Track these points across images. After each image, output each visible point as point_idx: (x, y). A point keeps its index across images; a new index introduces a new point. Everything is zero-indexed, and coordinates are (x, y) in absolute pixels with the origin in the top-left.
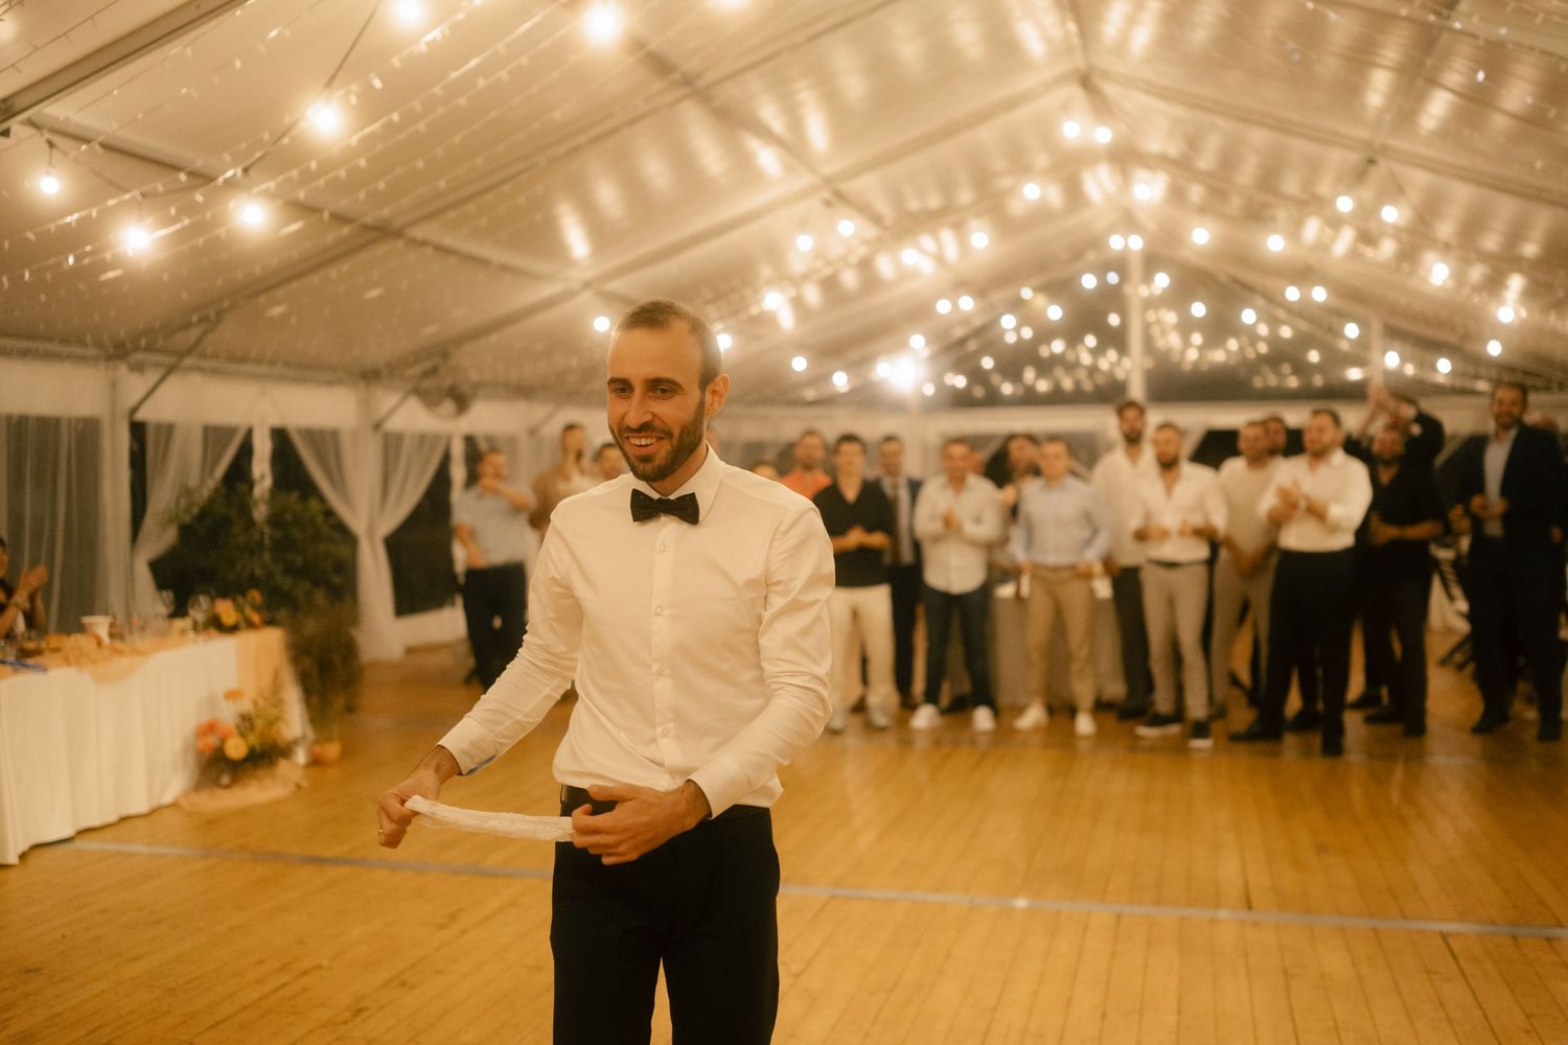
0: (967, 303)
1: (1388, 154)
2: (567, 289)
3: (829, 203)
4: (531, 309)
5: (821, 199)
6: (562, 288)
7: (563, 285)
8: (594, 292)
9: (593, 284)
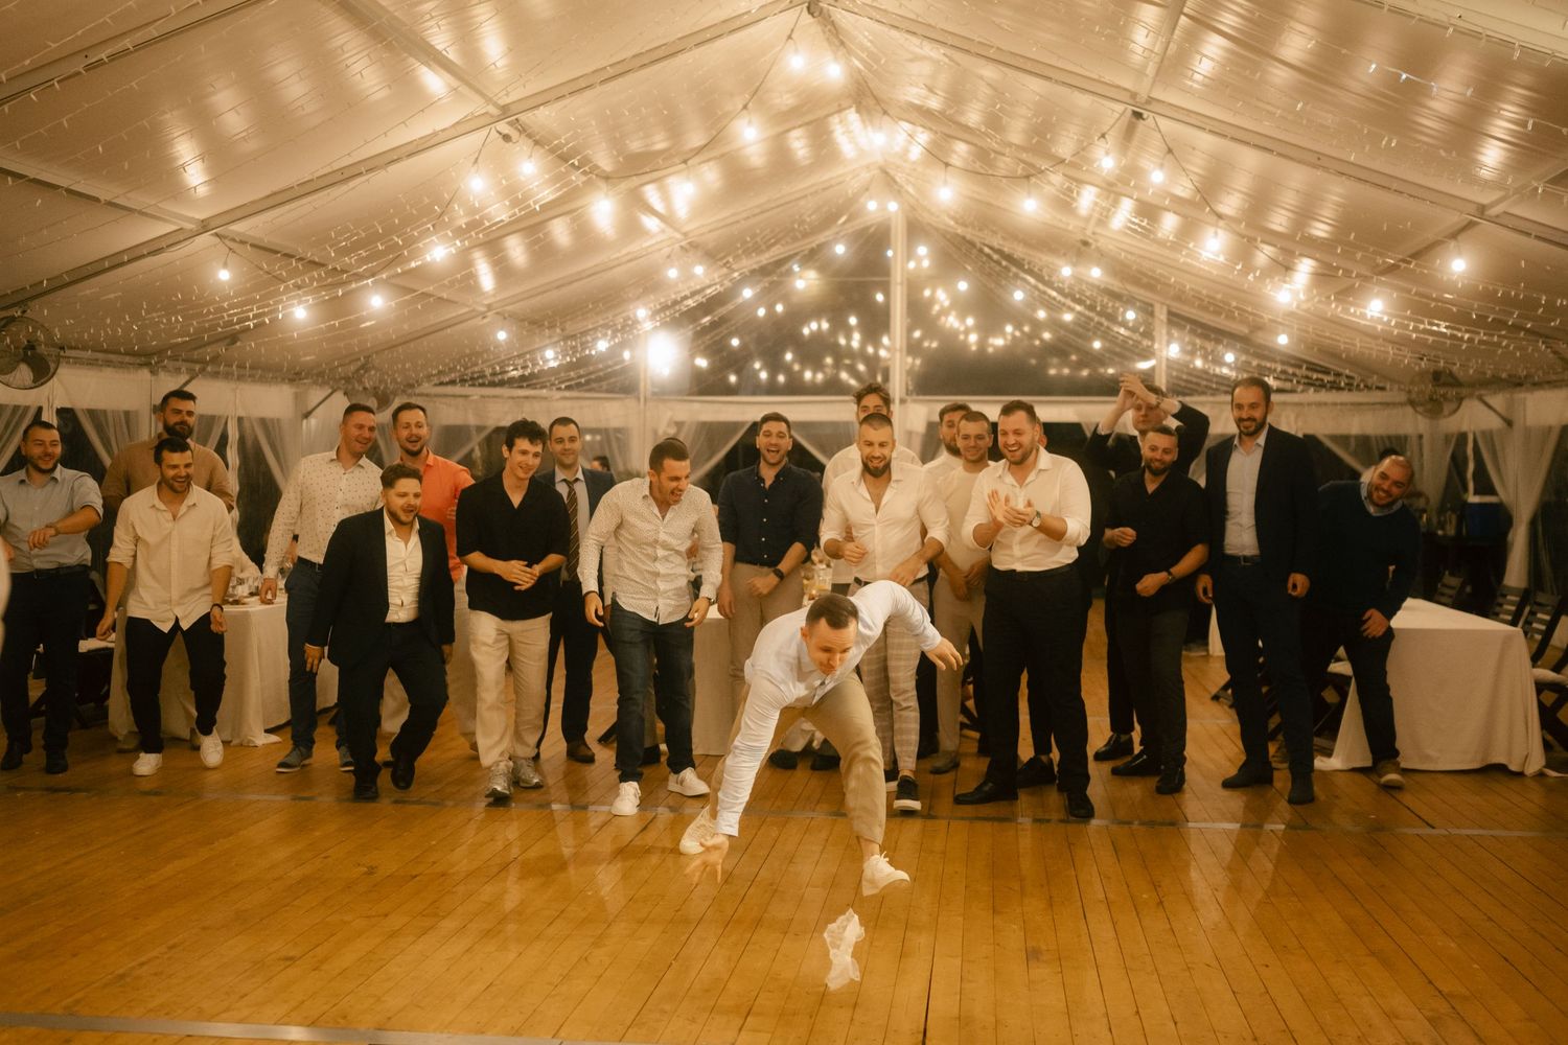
0: (698, 270)
1: (1155, 107)
2: (181, 229)
3: (507, 138)
4: (136, 254)
5: (498, 132)
6: (174, 228)
7: (174, 223)
8: (217, 235)
9: (213, 224)
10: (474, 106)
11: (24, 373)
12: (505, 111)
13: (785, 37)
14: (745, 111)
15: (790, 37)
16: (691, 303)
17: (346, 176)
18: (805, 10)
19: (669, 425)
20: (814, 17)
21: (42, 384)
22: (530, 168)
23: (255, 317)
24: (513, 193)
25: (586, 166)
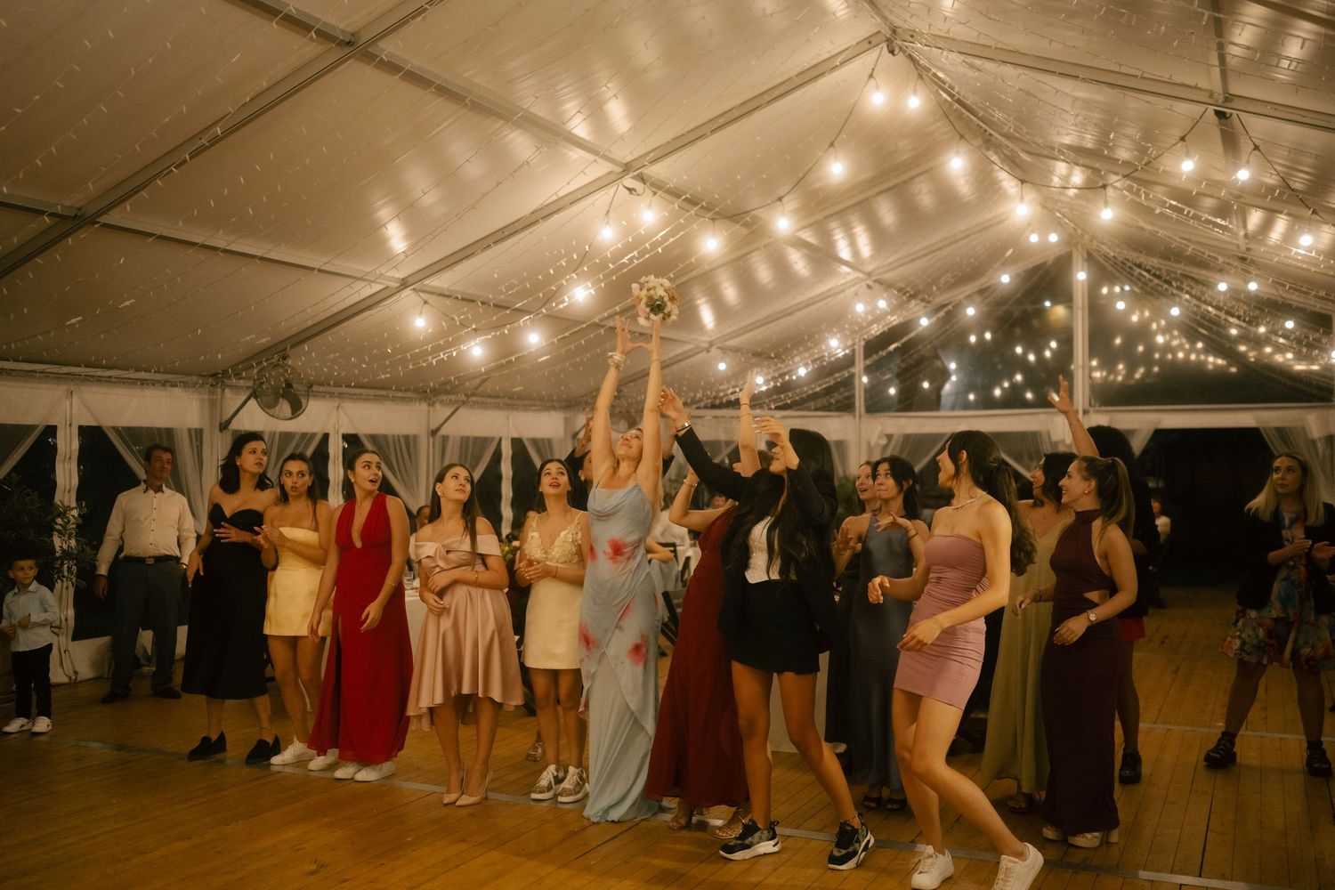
1: (1237, 104)
2: (387, 287)
3: (631, 190)
5: (625, 187)
6: (382, 287)
7: (381, 283)
8: (414, 289)
9: (411, 280)
11: (285, 407)
12: (627, 168)
13: (867, 76)
14: (831, 148)
15: (871, 76)
16: (878, 331)
17: (506, 233)
18: (885, 49)
19: (879, 437)
20: (894, 55)
21: (297, 417)
22: (650, 215)
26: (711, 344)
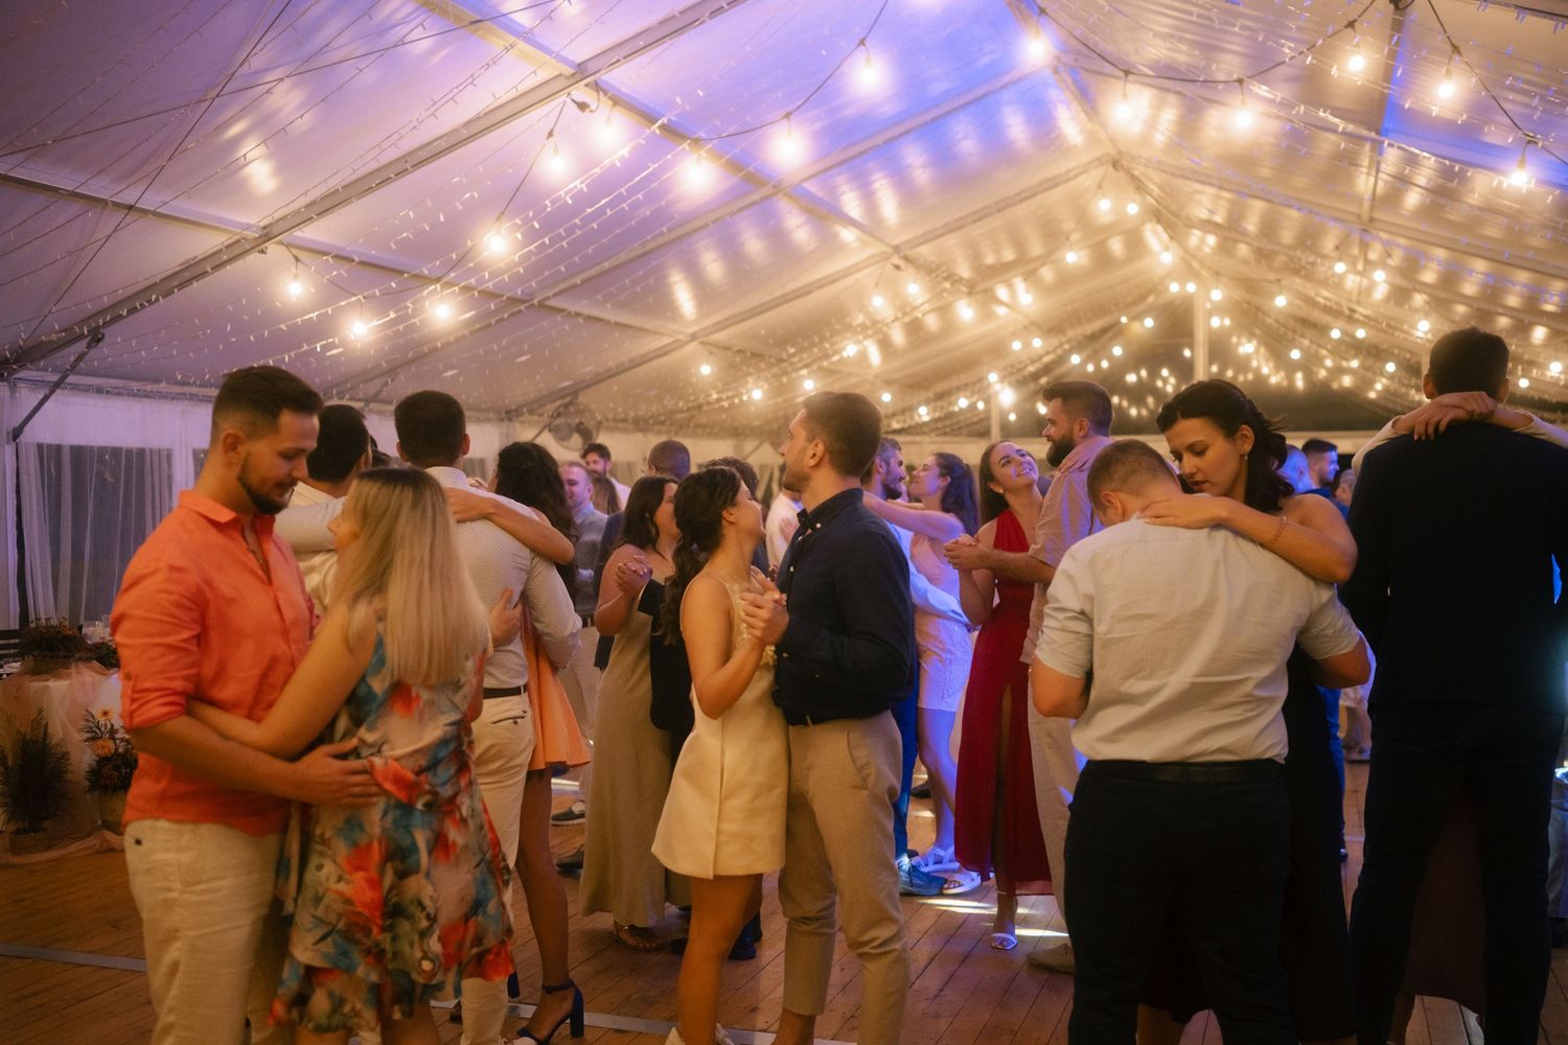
0: (1037, 343)
1: (1376, 225)
2: (676, 341)
3: (897, 267)
4: (646, 359)
5: (893, 264)
6: (674, 340)
7: (673, 337)
8: (702, 343)
9: (698, 336)
10: (876, 248)
12: (897, 249)
13: (1096, 187)
15: (1100, 187)
16: (1031, 369)
18: (1111, 168)
20: (1118, 172)
22: (915, 289)
23: (728, 398)
24: (904, 308)
25: (951, 277)
26: (877, 376)
